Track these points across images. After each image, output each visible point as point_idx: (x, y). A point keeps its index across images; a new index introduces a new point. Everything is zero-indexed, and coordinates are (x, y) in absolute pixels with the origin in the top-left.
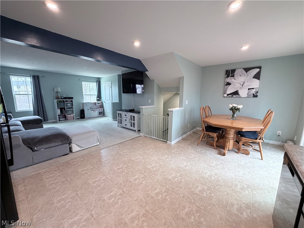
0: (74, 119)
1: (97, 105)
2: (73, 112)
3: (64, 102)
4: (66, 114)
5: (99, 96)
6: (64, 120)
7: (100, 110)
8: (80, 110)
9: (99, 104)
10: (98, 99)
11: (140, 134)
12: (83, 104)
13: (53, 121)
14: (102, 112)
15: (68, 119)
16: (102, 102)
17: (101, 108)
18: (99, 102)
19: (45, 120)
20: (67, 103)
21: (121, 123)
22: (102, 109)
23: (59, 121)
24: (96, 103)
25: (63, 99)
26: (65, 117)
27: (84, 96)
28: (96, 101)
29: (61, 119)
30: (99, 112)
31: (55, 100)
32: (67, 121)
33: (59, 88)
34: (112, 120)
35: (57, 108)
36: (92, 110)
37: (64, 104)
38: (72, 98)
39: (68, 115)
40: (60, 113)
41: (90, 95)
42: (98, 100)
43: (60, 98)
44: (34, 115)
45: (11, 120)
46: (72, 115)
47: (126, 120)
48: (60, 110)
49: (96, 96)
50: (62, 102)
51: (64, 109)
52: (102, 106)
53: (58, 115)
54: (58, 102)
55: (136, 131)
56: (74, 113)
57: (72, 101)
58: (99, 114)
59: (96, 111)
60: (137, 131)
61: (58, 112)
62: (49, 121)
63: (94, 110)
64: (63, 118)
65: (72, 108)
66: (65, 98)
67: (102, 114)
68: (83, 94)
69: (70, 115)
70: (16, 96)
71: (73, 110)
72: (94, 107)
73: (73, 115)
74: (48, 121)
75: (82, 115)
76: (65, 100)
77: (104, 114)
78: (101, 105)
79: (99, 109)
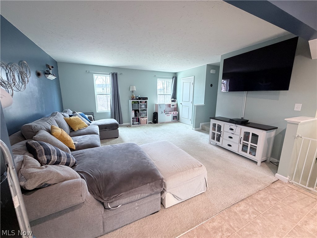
0: (147, 123)
1: (172, 107)
2: (146, 115)
3: (139, 103)
4: (140, 117)
5: (174, 97)
6: (137, 124)
7: (175, 114)
8: (154, 113)
9: (174, 107)
10: (173, 99)
11: (275, 174)
12: (157, 105)
13: (127, 124)
14: (176, 116)
15: (142, 123)
16: (177, 104)
17: (175, 111)
18: (173, 103)
19: (121, 123)
20: (141, 104)
21: (218, 140)
22: (177, 112)
23: (133, 124)
24: (170, 104)
25: (138, 99)
26: (138, 120)
27: (158, 96)
28: (170, 103)
29: (134, 123)
30: (173, 117)
31: (130, 100)
32: (140, 125)
33: (135, 87)
34: (193, 129)
35: (132, 109)
36: (166, 114)
37: (138, 106)
38: (146, 98)
39: (142, 118)
40: (134, 116)
41: (165, 95)
42: (173, 101)
43: (135, 99)
44: (111, 118)
45: (90, 124)
46: (145, 119)
47: (231, 138)
48: (134, 113)
49: (171, 96)
50: (137, 102)
51: (138, 110)
52: (176, 109)
53: (133, 118)
54: (133, 103)
55: (256, 163)
56: (147, 117)
57: (146, 102)
58: (173, 119)
59: (171, 115)
60: (259, 163)
61: (133, 114)
62: (124, 124)
63: (168, 114)
64: (137, 122)
65: (145, 110)
66: (140, 98)
67: (176, 118)
68: (158, 94)
69: (143, 118)
70: (98, 96)
71: (147, 113)
72: (168, 109)
73: (147, 118)
74: (122, 124)
75: (155, 119)
76: (140, 101)
77: (178, 119)
78: (176, 107)
79: (173, 112)
